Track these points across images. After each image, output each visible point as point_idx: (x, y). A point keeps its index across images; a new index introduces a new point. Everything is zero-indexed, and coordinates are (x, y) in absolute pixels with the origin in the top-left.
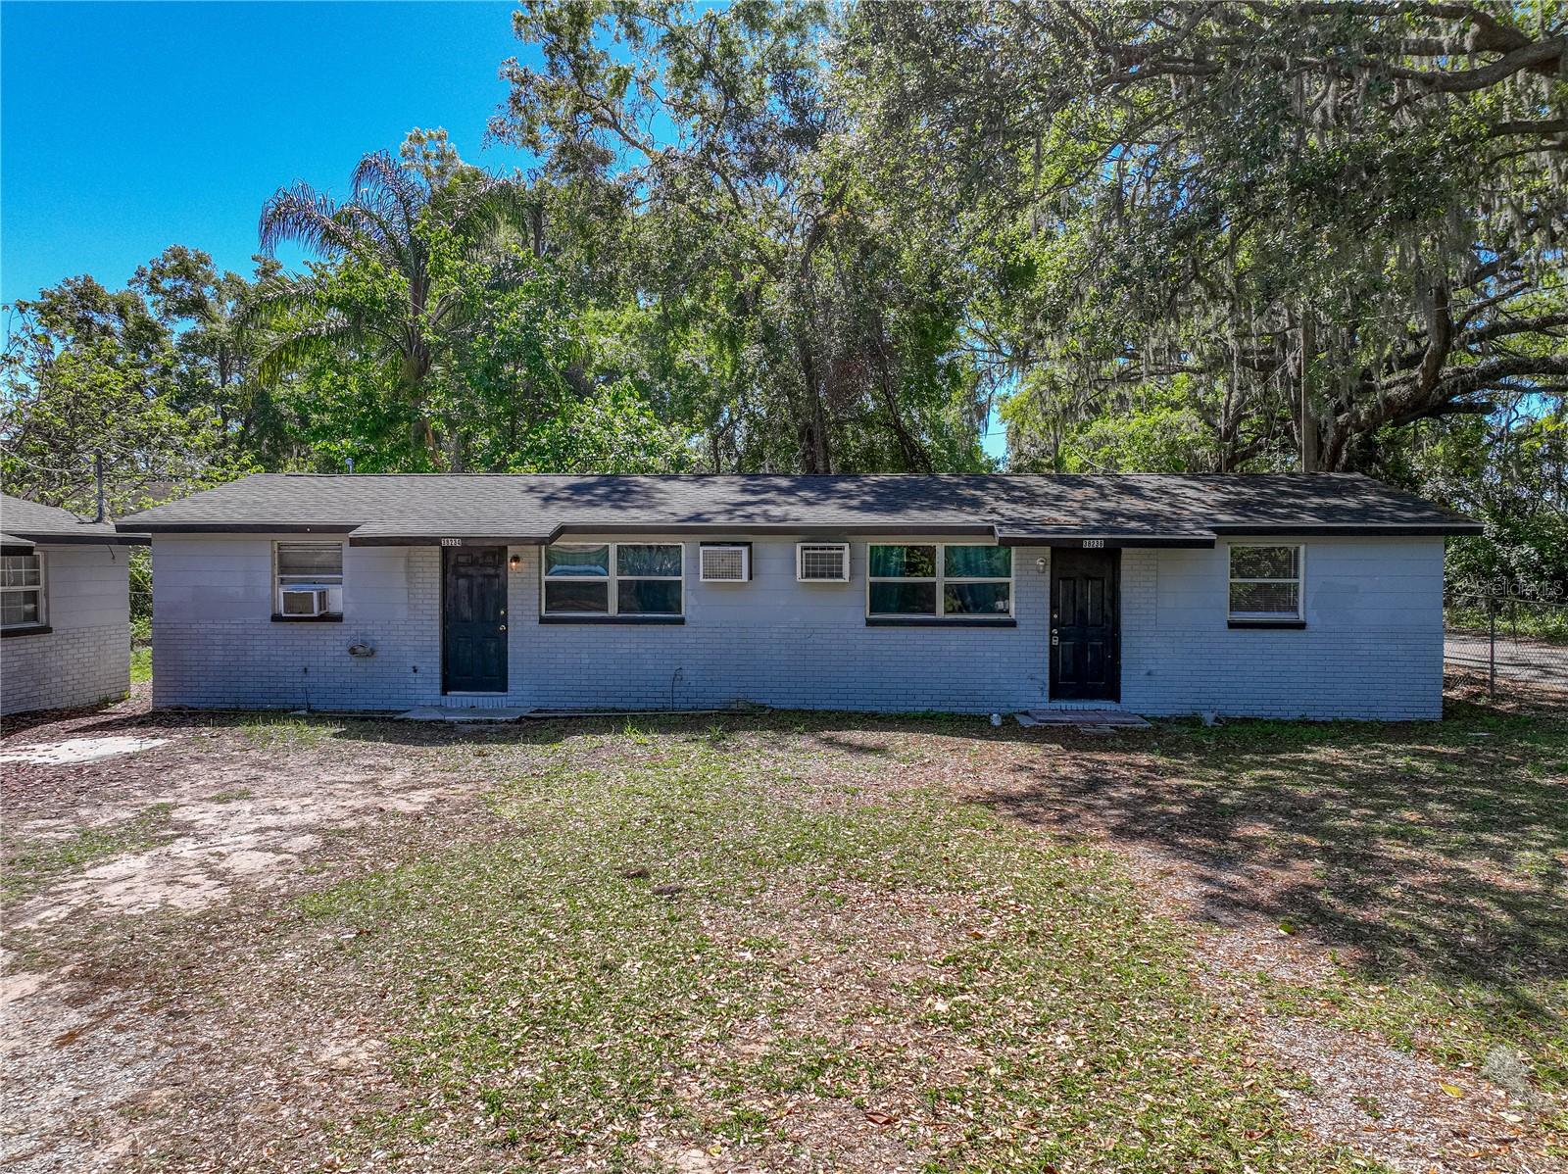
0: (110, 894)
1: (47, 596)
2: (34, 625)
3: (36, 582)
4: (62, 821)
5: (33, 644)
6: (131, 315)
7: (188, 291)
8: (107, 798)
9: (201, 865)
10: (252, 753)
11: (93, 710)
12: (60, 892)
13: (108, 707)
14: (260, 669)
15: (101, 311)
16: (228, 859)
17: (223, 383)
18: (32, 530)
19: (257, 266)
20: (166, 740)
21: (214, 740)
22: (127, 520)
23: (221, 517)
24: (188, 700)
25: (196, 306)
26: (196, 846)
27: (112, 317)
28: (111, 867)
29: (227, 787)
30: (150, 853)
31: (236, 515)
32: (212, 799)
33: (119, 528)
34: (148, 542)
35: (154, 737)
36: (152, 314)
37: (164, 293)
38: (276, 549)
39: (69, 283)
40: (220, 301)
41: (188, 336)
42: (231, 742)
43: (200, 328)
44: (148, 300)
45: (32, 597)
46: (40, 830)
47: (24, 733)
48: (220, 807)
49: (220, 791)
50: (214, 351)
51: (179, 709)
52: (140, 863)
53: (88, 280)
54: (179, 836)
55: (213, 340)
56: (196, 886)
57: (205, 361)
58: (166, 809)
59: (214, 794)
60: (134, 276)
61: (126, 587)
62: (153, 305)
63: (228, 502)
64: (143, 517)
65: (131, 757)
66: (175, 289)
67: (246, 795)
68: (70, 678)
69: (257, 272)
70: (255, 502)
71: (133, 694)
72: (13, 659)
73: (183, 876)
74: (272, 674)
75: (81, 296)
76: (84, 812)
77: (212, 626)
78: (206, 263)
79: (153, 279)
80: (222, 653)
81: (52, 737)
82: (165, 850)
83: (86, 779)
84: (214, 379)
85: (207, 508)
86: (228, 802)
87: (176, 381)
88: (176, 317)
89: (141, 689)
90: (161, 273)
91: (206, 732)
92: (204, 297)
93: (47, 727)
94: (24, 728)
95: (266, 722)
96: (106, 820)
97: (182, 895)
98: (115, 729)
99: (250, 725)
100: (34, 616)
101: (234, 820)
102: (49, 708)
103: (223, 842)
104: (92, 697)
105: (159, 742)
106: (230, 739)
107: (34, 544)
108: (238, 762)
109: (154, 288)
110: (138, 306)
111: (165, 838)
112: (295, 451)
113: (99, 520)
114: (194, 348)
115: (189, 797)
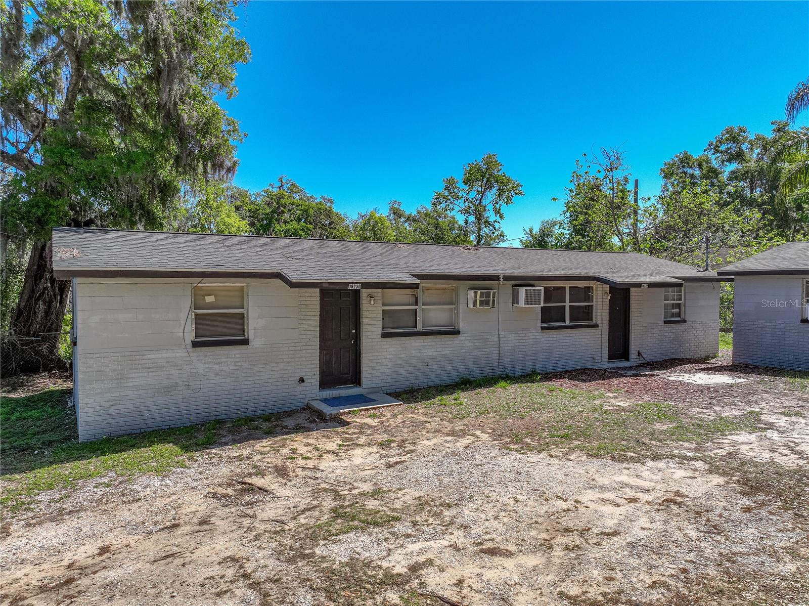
0: (744, 448)
1: (685, 306)
2: (679, 319)
3: (680, 299)
4: (708, 411)
5: (678, 328)
6: (705, 167)
7: (734, 148)
8: (725, 403)
9: (785, 445)
10: (796, 392)
11: (704, 360)
12: (719, 443)
13: (709, 360)
14: (794, 348)
15: (691, 167)
16: (800, 446)
17: (752, 193)
18: (681, 275)
19: (774, 127)
20: (746, 380)
21: (772, 383)
22: (723, 269)
23: (772, 266)
24: (751, 361)
25: (738, 156)
26: (779, 436)
27: (696, 169)
28: (738, 437)
29: (787, 408)
30: (757, 434)
31: (781, 265)
32: (780, 413)
33: (719, 274)
34: (732, 280)
35: (739, 377)
36: (715, 164)
37: (722, 152)
38: (805, 283)
39: (677, 157)
40: (751, 150)
41: (733, 172)
42: (782, 385)
43: (740, 167)
44: (713, 157)
45: (679, 306)
46: (700, 413)
47: (677, 367)
48: (786, 418)
49: (783, 410)
50: (747, 178)
51: (746, 365)
52: (753, 437)
53: (686, 153)
54: (768, 429)
55: (747, 172)
56: (786, 455)
57: (742, 184)
58: (757, 414)
59: (780, 411)
60: (707, 146)
61: (718, 302)
62: (715, 160)
63: (775, 258)
64: (730, 268)
65: (731, 386)
66: (728, 149)
67: (797, 414)
68: (692, 344)
69: (774, 130)
70: (791, 258)
71: (720, 355)
72: (671, 334)
73: (778, 449)
74: (800, 351)
75: (682, 162)
76: (717, 408)
77: (765, 324)
78: (744, 132)
79: (717, 146)
80: (770, 338)
81: (690, 372)
82: (763, 434)
83: (713, 394)
84: (747, 192)
85: (764, 262)
86: (790, 416)
87: (726, 196)
88: (727, 164)
89: (725, 352)
90: (720, 142)
91: (767, 378)
92: (742, 150)
93: (687, 366)
94: (676, 366)
95: (801, 377)
96: (728, 414)
97: (780, 458)
98: (718, 371)
99: (791, 378)
100: (679, 315)
101: (797, 426)
102: (684, 357)
103: (794, 436)
104: (702, 354)
105: (741, 380)
106: (782, 383)
107: (683, 282)
108: (790, 396)
109: (717, 151)
110: (708, 161)
111: (761, 428)
112: (793, 227)
113: (706, 270)
114: (736, 178)
115: (767, 410)
